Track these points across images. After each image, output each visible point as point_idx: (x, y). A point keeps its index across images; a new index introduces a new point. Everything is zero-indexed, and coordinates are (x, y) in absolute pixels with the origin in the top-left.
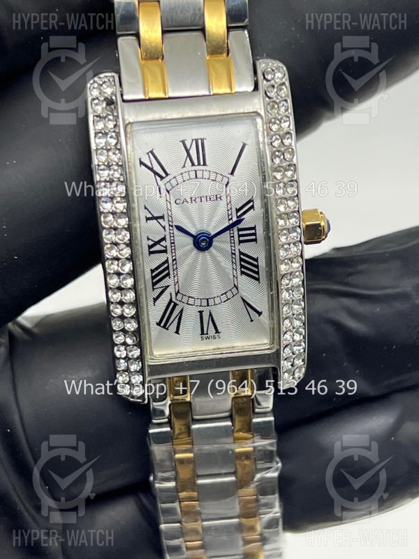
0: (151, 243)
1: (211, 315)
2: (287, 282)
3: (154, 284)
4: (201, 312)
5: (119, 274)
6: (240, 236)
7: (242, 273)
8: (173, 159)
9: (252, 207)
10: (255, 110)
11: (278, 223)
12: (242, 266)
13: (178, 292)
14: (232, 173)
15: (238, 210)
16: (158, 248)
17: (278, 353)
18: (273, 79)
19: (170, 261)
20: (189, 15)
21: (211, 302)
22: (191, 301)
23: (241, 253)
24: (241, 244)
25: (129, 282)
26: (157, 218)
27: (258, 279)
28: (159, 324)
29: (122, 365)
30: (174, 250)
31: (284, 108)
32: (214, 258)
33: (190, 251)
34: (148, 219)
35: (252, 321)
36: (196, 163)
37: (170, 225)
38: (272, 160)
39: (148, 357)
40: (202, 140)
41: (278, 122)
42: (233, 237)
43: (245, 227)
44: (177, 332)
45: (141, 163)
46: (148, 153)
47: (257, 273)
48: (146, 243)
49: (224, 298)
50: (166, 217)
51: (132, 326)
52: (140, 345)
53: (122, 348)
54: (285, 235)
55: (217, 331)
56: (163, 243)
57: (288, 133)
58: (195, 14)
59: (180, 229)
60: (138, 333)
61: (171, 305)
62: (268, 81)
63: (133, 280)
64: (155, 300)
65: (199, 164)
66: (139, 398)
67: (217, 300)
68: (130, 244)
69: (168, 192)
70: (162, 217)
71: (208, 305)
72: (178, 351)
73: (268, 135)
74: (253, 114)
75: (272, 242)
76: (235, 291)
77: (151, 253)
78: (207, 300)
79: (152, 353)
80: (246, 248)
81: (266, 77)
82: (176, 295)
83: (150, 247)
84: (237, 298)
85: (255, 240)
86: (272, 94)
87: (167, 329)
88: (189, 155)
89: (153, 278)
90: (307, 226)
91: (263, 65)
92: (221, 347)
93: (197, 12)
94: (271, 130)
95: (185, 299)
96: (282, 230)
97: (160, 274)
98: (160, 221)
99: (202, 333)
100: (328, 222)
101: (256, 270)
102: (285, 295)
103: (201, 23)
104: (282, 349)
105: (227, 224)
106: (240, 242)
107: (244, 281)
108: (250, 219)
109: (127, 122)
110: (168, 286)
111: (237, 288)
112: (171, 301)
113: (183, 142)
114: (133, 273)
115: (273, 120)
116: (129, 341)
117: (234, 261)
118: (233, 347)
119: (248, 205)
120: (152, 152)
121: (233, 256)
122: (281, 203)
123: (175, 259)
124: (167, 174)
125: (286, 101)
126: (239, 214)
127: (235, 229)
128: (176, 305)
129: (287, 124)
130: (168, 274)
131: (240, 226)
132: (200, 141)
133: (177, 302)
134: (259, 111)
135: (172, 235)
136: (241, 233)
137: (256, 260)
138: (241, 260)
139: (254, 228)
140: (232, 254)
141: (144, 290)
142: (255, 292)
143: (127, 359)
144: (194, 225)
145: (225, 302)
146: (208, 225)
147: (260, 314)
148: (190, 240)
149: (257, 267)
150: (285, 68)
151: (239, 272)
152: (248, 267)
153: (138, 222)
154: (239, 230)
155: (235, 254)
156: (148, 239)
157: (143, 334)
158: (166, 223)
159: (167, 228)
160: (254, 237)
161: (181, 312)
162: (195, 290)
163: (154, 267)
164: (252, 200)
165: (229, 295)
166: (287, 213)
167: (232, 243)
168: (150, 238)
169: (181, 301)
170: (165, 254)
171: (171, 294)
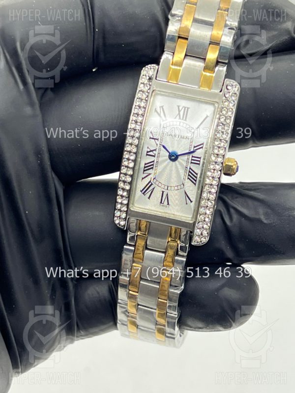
0: (149, 150)
1: (167, 195)
2: (208, 188)
3: (144, 171)
4: (163, 192)
6: (192, 160)
7: (188, 178)
9: (202, 147)
11: (211, 158)
12: (189, 175)
14: (197, 128)
15: (195, 147)
16: (151, 153)
17: (194, 224)
18: (231, 89)
19: (155, 162)
20: (200, 50)
21: (169, 188)
22: (160, 185)
23: (190, 168)
25: (132, 165)
26: (155, 139)
27: (195, 184)
28: (141, 191)
29: (119, 206)
30: (158, 157)
31: (231, 105)
32: (177, 167)
33: (166, 160)
34: (150, 138)
36: (181, 118)
37: (160, 144)
38: (217, 127)
39: (130, 206)
40: (188, 108)
41: (227, 110)
42: (189, 159)
43: (196, 156)
44: (149, 198)
45: (156, 110)
46: (160, 107)
47: (196, 181)
48: (146, 150)
49: (176, 188)
50: (159, 140)
51: (128, 187)
52: (129, 197)
53: (120, 197)
54: (213, 165)
55: (168, 204)
56: (154, 152)
57: (229, 117)
58: (203, 51)
59: (164, 147)
60: (129, 192)
61: (150, 184)
62: (227, 89)
63: (134, 164)
64: (143, 179)
65: (183, 119)
66: (122, 226)
67: (173, 188)
68: (137, 146)
70: (158, 139)
71: (167, 189)
73: (219, 114)
74: (215, 103)
76: (182, 186)
77: (147, 155)
78: (168, 187)
79: (133, 204)
80: (194, 167)
81: (228, 87)
82: (154, 179)
83: (148, 152)
84: (183, 190)
86: (227, 96)
87: (145, 195)
88: (179, 114)
89: (145, 167)
90: (226, 165)
91: (228, 82)
92: (168, 212)
94: (222, 112)
95: (157, 183)
96: (212, 162)
97: (149, 167)
98: (156, 141)
99: (161, 203)
100: (238, 167)
101: (195, 179)
102: (205, 195)
103: (205, 56)
104: (197, 223)
105: (188, 151)
106: (191, 163)
107: (188, 183)
108: (199, 153)
109: (154, 89)
111: (184, 185)
112: (150, 182)
113: (178, 106)
114: (135, 161)
115: (224, 108)
116: (124, 195)
117: (186, 171)
119: (200, 146)
120: (162, 107)
122: (216, 149)
123: (158, 162)
124: (166, 119)
125: (234, 101)
126: (195, 149)
127: (191, 155)
128: (152, 184)
129: (231, 113)
130: (152, 168)
131: (194, 155)
132: (186, 109)
133: (153, 183)
134: (218, 102)
135: (160, 150)
136: (193, 158)
137: (197, 174)
138: (190, 172)
139: (200, 158)
140: (186, 167)
141: (137, 171)
142: (192, 190)
143: (121, 204)
145: (176, 190)
146: (178, 149)
147: (191, 202)
148: (167, 154)
149: (196, 177)
150: (239, 87)
151: (187, 178)
152: (192, 176)
154: (193, 157)
157: (131, 193)
158: (158, 143)
159: (158, 145)
160: (199, 162)
161: (154, 189)
162: (163, 180)
163: (147, 162)
164: (203, 144)
165: (179, 187)
166: (217, 155)
167: (187, 162)
168: (149, 147)
169: (155, 183)
170: (153, 157)
171: (151, 178)
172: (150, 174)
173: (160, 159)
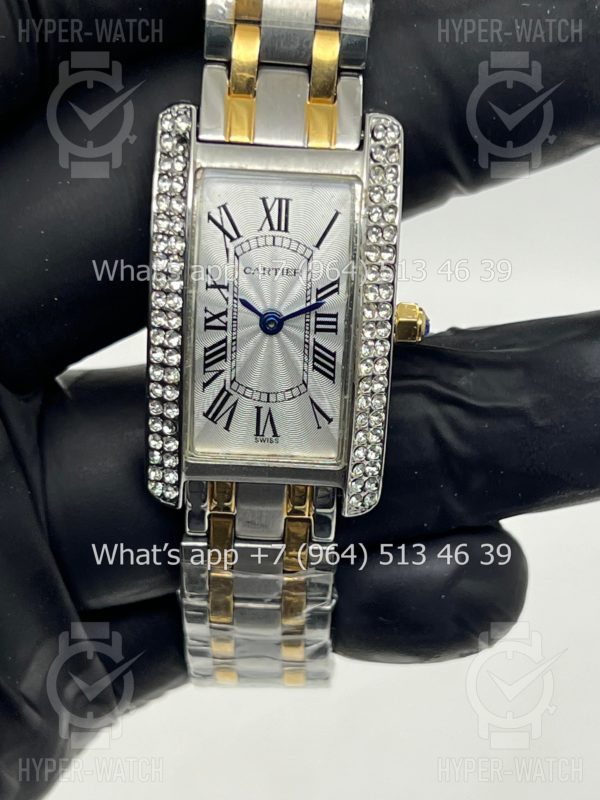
0: (208, 316)
1: (270, 413)
2: (367, 386)
3: (206, 366)
4: (259, 409)
5: (164, 348)
6: (317, 323)
7: (315, 368)
8: (249, 219)
9: (337, 290)
10: (355, 173)
11: (364, 314)
12: (315, 360)
13: (234, 379)
14: (318, 246)
15: (318, 292)
16: (216, 323)
17: (344, 473)
18: (383, 138)
19: (229, 341)
20: (294, 47)
21: (272, 398)
22: (248, 393)
23: (316, 344)
24: (317, 333)
25: (175, 359)
26: (219, 287)
27: (333, 379)
28: (206, 415)
29: (157, 457)
30: (235, 329)
31: (392, 175)
32: (283, 347)
33: (255, 333)
34: (208, 286)
35: (319, 427)
36: (276, 227)
37: (234, 298)
38: (367, 237)
39: (187, 452)
40: (287, 201)
41: (382, 192)
42: (309, 323)
43: (325, 312)
44: (227, 428)
45: (210, 218)
46: (219, 208)
47: (333, 371)
48: (201, 316)
49: (288, 395)
50: (231, 288)
51: (173, 413)
52: (179, 436)
53: (158, 437)
54: (370, 329)
55: (275, 435)
56: (223, 318)
57: (393, 207)
58: (301, 49)
59: (245, 304)
60: (179, 423)
61: (224, 394)
62: (376, 140)
63: (179, 356)
64: (205, 385)
65: (279, 229)
66: (171, 501)
67: (280, 397)
68: (181, 314)
69: (238, 257)
70: (227, 288)
71: (268, 401)
72: (226, 450)
73: (366, 205)
74: (352, 178)
75: (353, 336)
76: (303, 387)
77: (207, 328)
78: (268, 394)
79: (192, 449)
80: (321, 339)
81: (375, 134)
82: (232, 382)
83: (207, 320)
85: (335, 331)
86: (379, 157)
87: (215, 423)
88: (268, 217)
89: (206, 358)
90: (400, 323)
91: (374, 121)
92: (278, 453)
93: (304, 46)
94: (372, 200)
95: (241, 390)
96: (368, 323)
97: (217, 354)
98: (223, 291)
99: (258, 434)
100: (427, 321)
101: (332, 366)
102: (361, 402)
103: (308, 59)
104: (350, 467)
105: (303, 306)
106: (317, 330)
107: (314, 379)
108: (335, 303)
109: (198, 166)
110: (223, 371)
111: (306, 386)
112: (224, 389)
113: (264, 200)
114: (181, 349)
115: (376, 189)
116: (167, 430)
117: (306, 352)
118: (292, 456)
119: (332, 287)
120: (224, 207)
121: (306, 346)
122: (372, 290)
123: (235, 340)
124: (239, 236)
125: (395, 167)
126: (320, 296)
127: (313, 314)
128: (229, 395)
129: (393, 195)
130: (225, 357)
131: (320, 311)
132: (284, 202)
133: (232, 392)
134: (359, 175)
135: (235, 311)
136: (319, 319)
137: (334, 355)
138: (315, 352)
139: (336, 316)
140: (305, 343)
141: (190, 371)
142: (329, 395)
143: (162, 451)
144: (264, 302)
145: (289, 399)
146: (281, 304)
147: (330, 420)
148: (256, 319)
149: (333, 363)
150: (401, 127)
151: (311, 365)
152: (322, 361)
153: (194, 288)
154: (317, 315)
155: (308, 344)
156: (206, 311)
157: (184, 424)
158: (229, 294)
159: (230, 301)
160: (334, 327)
161: (235, 404)
162: (255, 381)
163: (209, 345)
164: (337, 282)
165: (296, 392)
166: (377, 304)
167: (307, 330)
168: (208, 309)
169: (236, 391)
170: (223, 331)
171: (225, 381)
172: (221, 372)
173: (241, 333)
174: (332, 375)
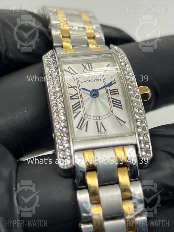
0: (71, 96)
1: (101, 123)
3: (74, 111)
4: (97, 122)
6: (111, 92)
7: (114, 106)
9: (115, 83)
12: (113, 103)
13: (85, 114)
16: (74, 97)
19: (80, 102)
21: (101, 118)
22: (91, 118)
23: (112, 98)
24: (112, 95)
26: (73, 87)
27: (122, 108)
30: (82, 98)
32: (101, 101)
33: (89, 98)
34: (69, 87)
35: (121, 125)
36: (89, 70)
37: (79, 89)
42: (108, 93)
43: (113, 89)
44: (86, 130)
45: (66, 70)
46: (68, 68)
48: (69, 96)
49: (107, 116)
50: (77, 86)
55: (105, 130)
56: (77, 95)
59: (83, 89)
61: (82, 119)
64: (75, 117)
67: (104, 117)
71: (100, 119)
76: (111, 113)
77: (71, 99)
78: (99, 117)
80: (115, 97)
82: (84, 115)
84: (113, 116)
87: (81, 129)
89: (73, 108)
95: (89, 117)
97: (77, 106)
98: (75, 88)
99: (99, 131)
101: (120, 105)
106: (111, 94)
107: (115, 110)
111: (112, 112)
112: (82, 118)
113: (82, 64)
117: (109, 101)
119: (113, 82)
121: (109, 100)
123: (83, 101)
124: (77, 74)
128: (84, 119)
130: (80, 107)
135: (80, 92)
137: (120, 101)
138: (113, 101)
139: (117, 89)
147: (125, 122)
148: (88, 93)
149: (120, 103)
151: (112, 106)
152: (117, 104)
154: (110, 90)
155: (109, 99)
156: (70, 94)
158: (77, 89)
159: (78, 90)
160: (117, 93)
161: (87, 122)
162: (92, 113)
163: (73, 104)
165: (109, 115)
167: (108, 95)
168: (71, 93)
169: (87, 118)
170: (78, 99)
171: (82, 115)
172: (80, 112)
173: (84, 99)
174: (121, 107)
